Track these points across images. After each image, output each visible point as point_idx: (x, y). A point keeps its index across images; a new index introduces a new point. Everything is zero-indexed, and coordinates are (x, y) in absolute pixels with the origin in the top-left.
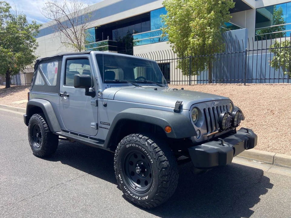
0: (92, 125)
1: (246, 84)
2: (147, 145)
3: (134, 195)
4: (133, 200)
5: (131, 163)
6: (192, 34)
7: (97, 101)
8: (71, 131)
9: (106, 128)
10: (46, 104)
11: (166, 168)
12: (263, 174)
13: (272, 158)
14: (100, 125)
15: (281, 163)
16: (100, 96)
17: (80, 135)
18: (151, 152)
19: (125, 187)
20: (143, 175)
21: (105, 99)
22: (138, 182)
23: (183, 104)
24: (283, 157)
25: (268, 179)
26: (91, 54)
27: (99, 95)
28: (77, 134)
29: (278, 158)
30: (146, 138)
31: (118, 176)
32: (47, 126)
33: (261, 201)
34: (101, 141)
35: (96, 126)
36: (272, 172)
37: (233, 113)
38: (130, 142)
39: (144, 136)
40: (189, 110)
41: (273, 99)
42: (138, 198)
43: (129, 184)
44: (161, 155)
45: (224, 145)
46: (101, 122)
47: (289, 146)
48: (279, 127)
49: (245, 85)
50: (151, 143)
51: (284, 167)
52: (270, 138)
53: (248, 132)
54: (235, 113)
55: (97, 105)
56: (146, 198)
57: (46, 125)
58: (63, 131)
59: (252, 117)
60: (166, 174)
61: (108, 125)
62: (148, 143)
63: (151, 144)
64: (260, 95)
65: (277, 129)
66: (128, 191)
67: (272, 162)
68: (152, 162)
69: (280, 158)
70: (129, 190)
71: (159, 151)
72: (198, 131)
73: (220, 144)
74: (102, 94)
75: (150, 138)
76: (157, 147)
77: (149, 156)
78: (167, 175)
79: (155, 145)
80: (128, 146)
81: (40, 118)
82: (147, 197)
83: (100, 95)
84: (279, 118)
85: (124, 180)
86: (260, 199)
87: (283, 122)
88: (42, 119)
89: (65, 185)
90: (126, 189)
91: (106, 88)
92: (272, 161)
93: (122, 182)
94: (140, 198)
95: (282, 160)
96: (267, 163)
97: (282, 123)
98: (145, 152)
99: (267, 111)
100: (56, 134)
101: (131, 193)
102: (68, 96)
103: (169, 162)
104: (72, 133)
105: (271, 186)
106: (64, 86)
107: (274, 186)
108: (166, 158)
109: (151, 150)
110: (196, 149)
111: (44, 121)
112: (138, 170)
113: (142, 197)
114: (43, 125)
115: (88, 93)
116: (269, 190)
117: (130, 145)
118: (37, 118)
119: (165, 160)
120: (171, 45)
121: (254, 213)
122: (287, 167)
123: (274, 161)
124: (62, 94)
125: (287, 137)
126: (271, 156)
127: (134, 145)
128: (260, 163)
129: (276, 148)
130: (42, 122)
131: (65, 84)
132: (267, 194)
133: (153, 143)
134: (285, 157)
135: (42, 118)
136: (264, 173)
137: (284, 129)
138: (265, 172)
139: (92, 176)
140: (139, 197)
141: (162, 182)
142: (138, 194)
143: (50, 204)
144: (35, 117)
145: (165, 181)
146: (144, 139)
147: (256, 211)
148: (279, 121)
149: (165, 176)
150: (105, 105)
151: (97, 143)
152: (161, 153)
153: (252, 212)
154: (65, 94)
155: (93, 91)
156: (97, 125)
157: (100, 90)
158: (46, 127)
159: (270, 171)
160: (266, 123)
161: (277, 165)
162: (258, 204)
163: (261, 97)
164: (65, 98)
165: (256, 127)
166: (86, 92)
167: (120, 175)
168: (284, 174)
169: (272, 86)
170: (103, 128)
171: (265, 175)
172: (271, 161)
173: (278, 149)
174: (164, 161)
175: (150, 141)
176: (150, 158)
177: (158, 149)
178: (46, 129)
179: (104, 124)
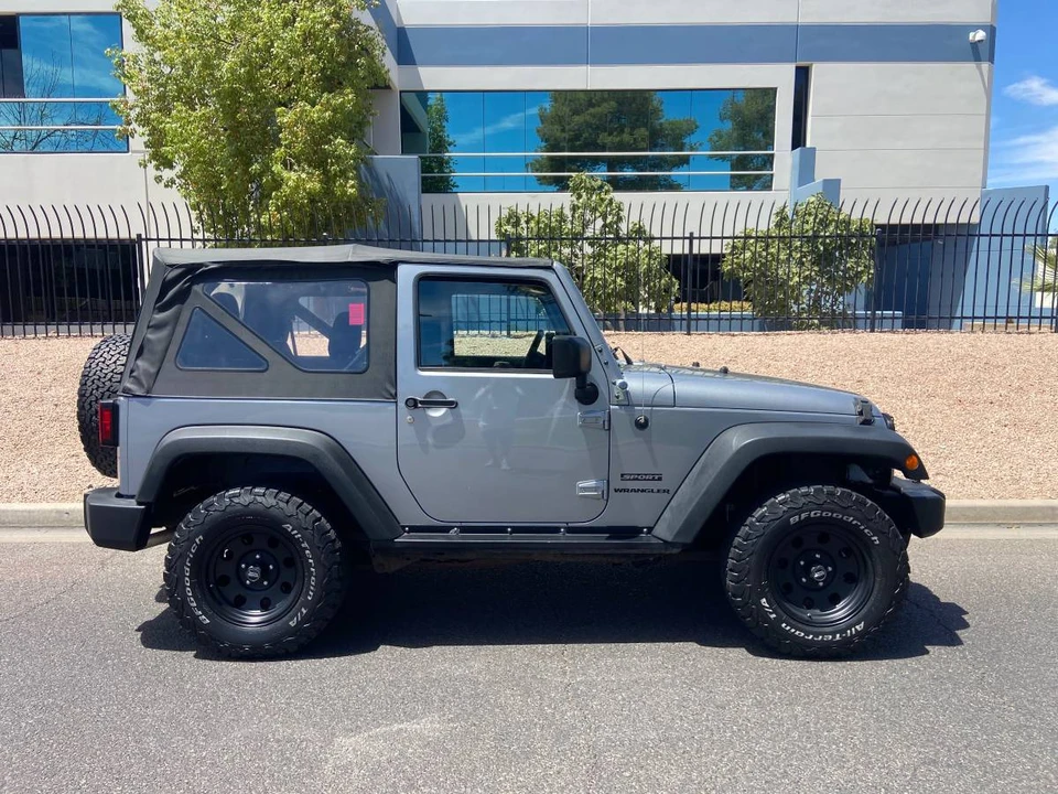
0: (585, 489)
3: (818, 635)
5: (783, 563)
6: (279, 152)
8: (466, 525)
9: (643, 491)
14: (618, 485)
16: (621, 398)
17: (518, 529)
19: (784, 625)
21: (639, 406)
27: (617, 397)
28: (502, 530)
31: (760, 604)
35: (605, 488)
38: (801, 509)
42: (834, 637)
43: (793, 614)
46: (622, 475)
55: (609, 427)
56: (860, 629)
58: (414, 529)
61: (653, 479)
66: (795, 633)
68: (877, 542)
70: (798, 628)
74: (625, 391)
80: (795, 519)
83: (622, 395)
85: (779, 610)
88: (298, 504)
90: (788, 628)
93: (774, 616)
94: (838, 635)
98: (855, 522)
100: (398, 546)
101: (807, 633)
102: (453, 405)
104: (467, 530)
106: (421, 373)
111: (311, 511)
112: (820, 573)
113: (843, 632)
115: (584, 393)
117: (803, 517)
127: (815, 513)
130: (307, 514)
131: (422, 363)
135: (296, 500)
140: (834, 634)
142: (827, 629)
150: (644, 425)
151: (608, 538)
154: (433, 400)
156: (608, 485)
164: (434, 413)
166: (577, 387)
167: (764, 600)
170: (633, 491)
176: (871, 534)
179: (637, 479)
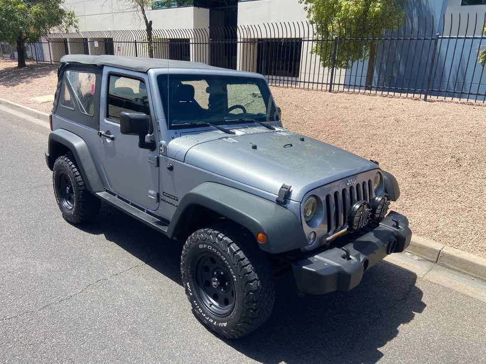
0: (151, 195)
1: (428, 97)
2: (229, 251)
3: (207, 316)
4: (206, 322)
5: (207, 269)
7: (158, 159)
8: (119, 195)
9: (171, 204)
10: (78, 143)
11: (254, 292)
12: (415, 282)
13: (437, 254)
14: (162, 197)
15: (448, 263)
16: (163, 151)
17: (132, 204)
18: (234, 264)
19: (195, 302)
20: (222, 290)
21: (170, 157)
22: (215, 298)
23: (292, 190)
24: (455, 255)
25: (420, 293)
26: (150, 76)
27: (161, 150)
28: (127, 202)
29: (446, 254)
30: (229, 240)
31: (187, 285)
32: (81, 179)
33: (399, 335)
34: (164, 222)
35: (156, 197)
36: (430, 280)
37: (377, 198)
38: (204, 241)
39: (226, 236)
40: (301, 203)
41: (465, 136)
42: (213, 322)
43: (201, 299)
44: (249, 271)
45: (350, 259)
46: (164, 192)
47: (469, 233)
48: (464, 193)
49: (425, 99)
50: (235, 250)
51: (453, 269)
52: (443, 213)
53: (397, 227)
54: (380, 199)
55: (158, 165)
56: (224, 326)
57: (79, 179)
58: (107, 191)
59: (423, 169)
60: (255, 300)
61: (175, 199)
62: (231, 250)
63: (235, 253)
64: (447, 126)
65: (460, 196)
66: (200, 309)
67: (435, 260)
68: (235, 280)
69: (449, 255)
70: (200, 307)
71: (246, 266)
72: (313, 233)
73: (344, 258)
74: (165, 148)
75: (235, 241)
76: (245, 258)
77: (231, 270)
78: (256, 302)
79: (241, 254)
80: (201, 246)
81: (70, 166)
82: (225, 324)
83: (163, 149)
84: (467, 175)
85: (195, 293)
86: (397, 332)
87: (472, 183)
88: (73, 168)
89: (110, 283)
90: (196, 304)
91: (173, 138)
92: (436, 257)
93: (191, 294)
94: (215, 322)
95: (452, 259)
96: (427, 260)
97: (469, 186)
98: (226, 262)
99: (449, 159)
100: (96, 195)
101: (204, 312)
102: (113, 139)
103: (261, 282)
104: (119, 197)
105: (421, 307)
106: (106, 121)
107: (426, 308)
108: (256, 277)
109: (235, 262)
110: (303, 267)
111: (76, 172)
112: (215, 283)
113: (218, 322)
114: (75, 177)
115: (143, 144)
116: (417, 315)
117: (204, 247)
118: (65, 164)
119: (255, 279)
120: (306, 6)
121: (383, 357)
122: (458, 271)
123: (438, 259)
124: (103, 133)
125: (472, 213)
126: (435, 250)
127: (210, 247)
128: (416, 258)
129: (448, 233)
130: (74, 172)
131: (108, 116)
132: (412, 322)
133: (238, 251)
134: (458, 256)
135: (73, 166)
136: (417, 281)
137: (471, 198)
138: (420, 278)
139: (150, 267)
140: (214, 320)
141: (248, 310)
142: (213, 316)
143: (85, 316)
144: (61, 160)
145: (252, 309)
146: (226, 241)
147: (386, 354)
148: (466, 181)
149: (254, 302)
150: (171, 169)
151: (158, 223)
152: (249, 268)
153: (381, 355)
154: (108, 136)
155: (151, 141)
156: (158, 195)
157: (163, 142)
158: (80, 182)
159: (427, 277)
160: (442, 184)
161: (443, 265)
162: (393, 340)
163: (446, 130)
164: (108, 141)
165: (426, 189)
166: (140, 141)
167: (188, 284)
168: (448, 285)
169: (472, 107)
170: (167, 202)
171: (418, 284)
172: (433, 258)
173: (450, 235)
174: (252, 281)
175: (234, 247)
176: (232, 273)
177: (246, 261)
178: (80, 184)
179: (168, 197)
